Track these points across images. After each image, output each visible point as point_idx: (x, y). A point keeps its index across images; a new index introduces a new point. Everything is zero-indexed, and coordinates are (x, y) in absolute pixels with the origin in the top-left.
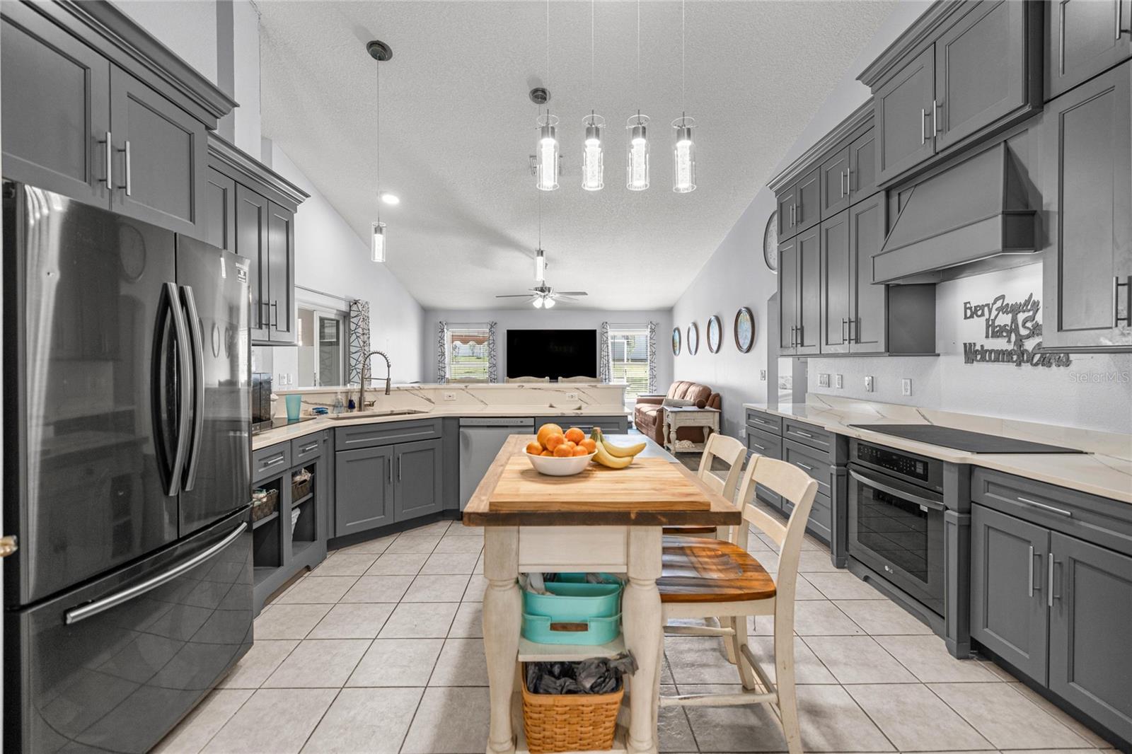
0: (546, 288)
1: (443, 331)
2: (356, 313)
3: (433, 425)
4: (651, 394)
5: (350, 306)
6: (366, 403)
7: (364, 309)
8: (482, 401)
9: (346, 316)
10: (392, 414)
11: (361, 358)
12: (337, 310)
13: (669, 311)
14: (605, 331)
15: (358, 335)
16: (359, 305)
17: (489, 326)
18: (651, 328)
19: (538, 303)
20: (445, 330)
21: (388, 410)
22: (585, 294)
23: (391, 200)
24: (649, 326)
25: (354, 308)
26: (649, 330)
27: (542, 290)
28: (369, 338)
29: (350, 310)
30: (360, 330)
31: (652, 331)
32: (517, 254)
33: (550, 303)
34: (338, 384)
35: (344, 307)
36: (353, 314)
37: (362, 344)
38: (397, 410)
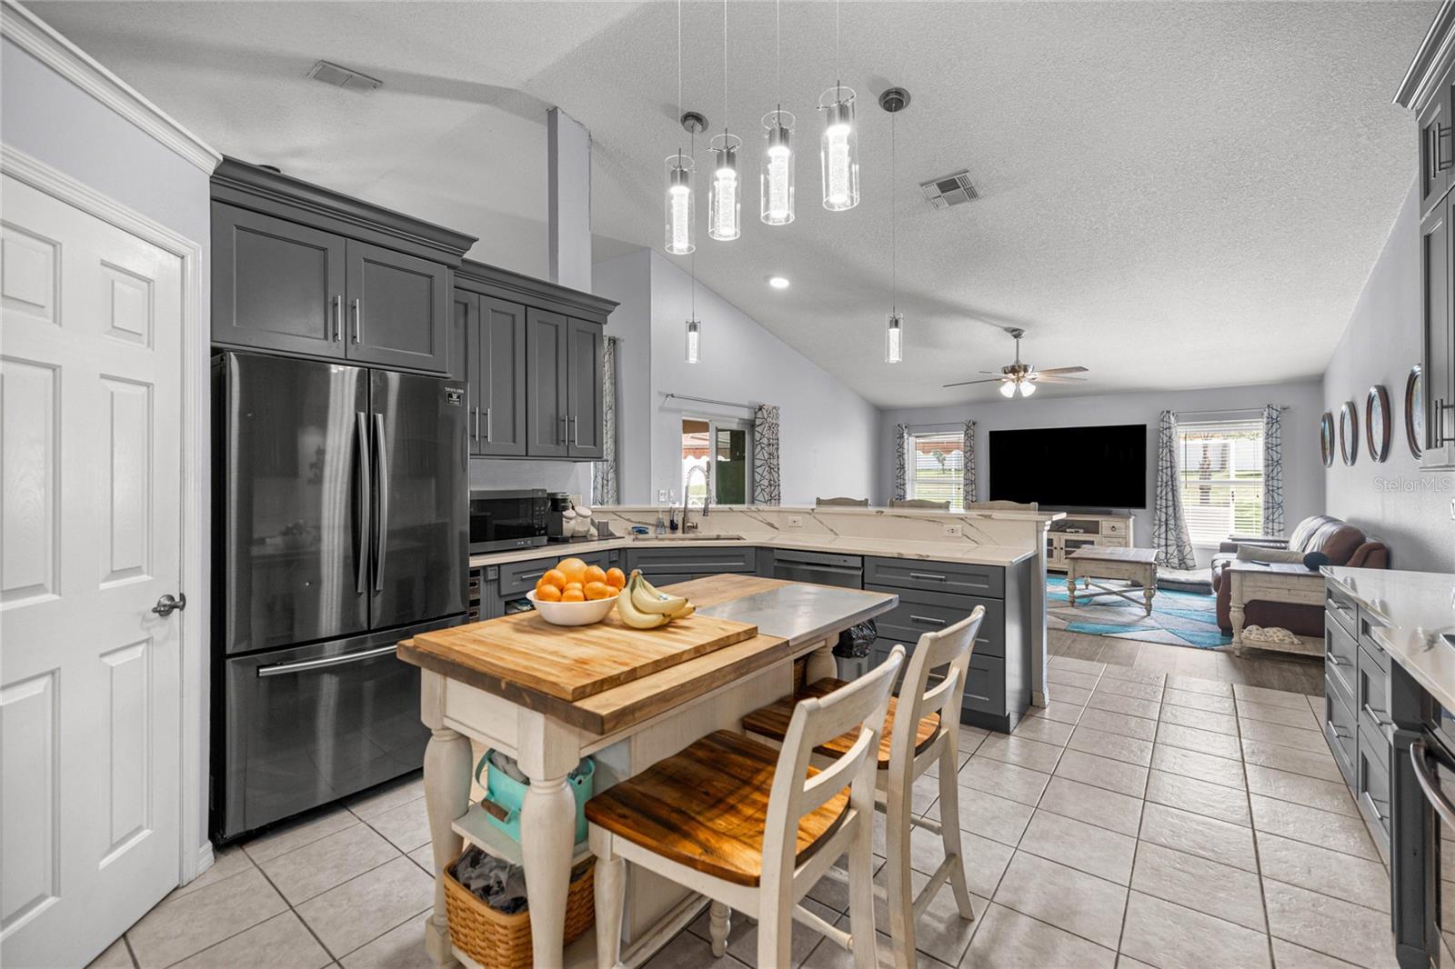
0: (1019, 367)
1: (902, 437)
2: (761, 421)
3: (743, 556)
4: (1270, 538)
5: (756, 413)
6: (689, 524)
7: (771, 415)
8: (832, 530)
9: (752, 425)
10: (718, 538)
11: (765, 473)
12: (740, 419)
13: (1316, 382)
14: (1166, 425)
15: (763, 446)
16: (764, 411)
17: (965, 428)
18: (1270, 417)
19: (1008, 390)
20: (905, 435)
21: (714, 534)
22: (1081, 369)
23: (780, 283)
24: (1266, 414)
25: (759, 415)
26: (1265, 420)
27: (1014, 370)
28: (777, 449)
29: (756, 418)
30: (765, 441)
31: (1272, 422)
32: (969, 323)
33: (1028, 389)
34: (743, 503)
35: (746, 414)
36: (758, 422)
37: (766, 456)
38: (723, 534)
